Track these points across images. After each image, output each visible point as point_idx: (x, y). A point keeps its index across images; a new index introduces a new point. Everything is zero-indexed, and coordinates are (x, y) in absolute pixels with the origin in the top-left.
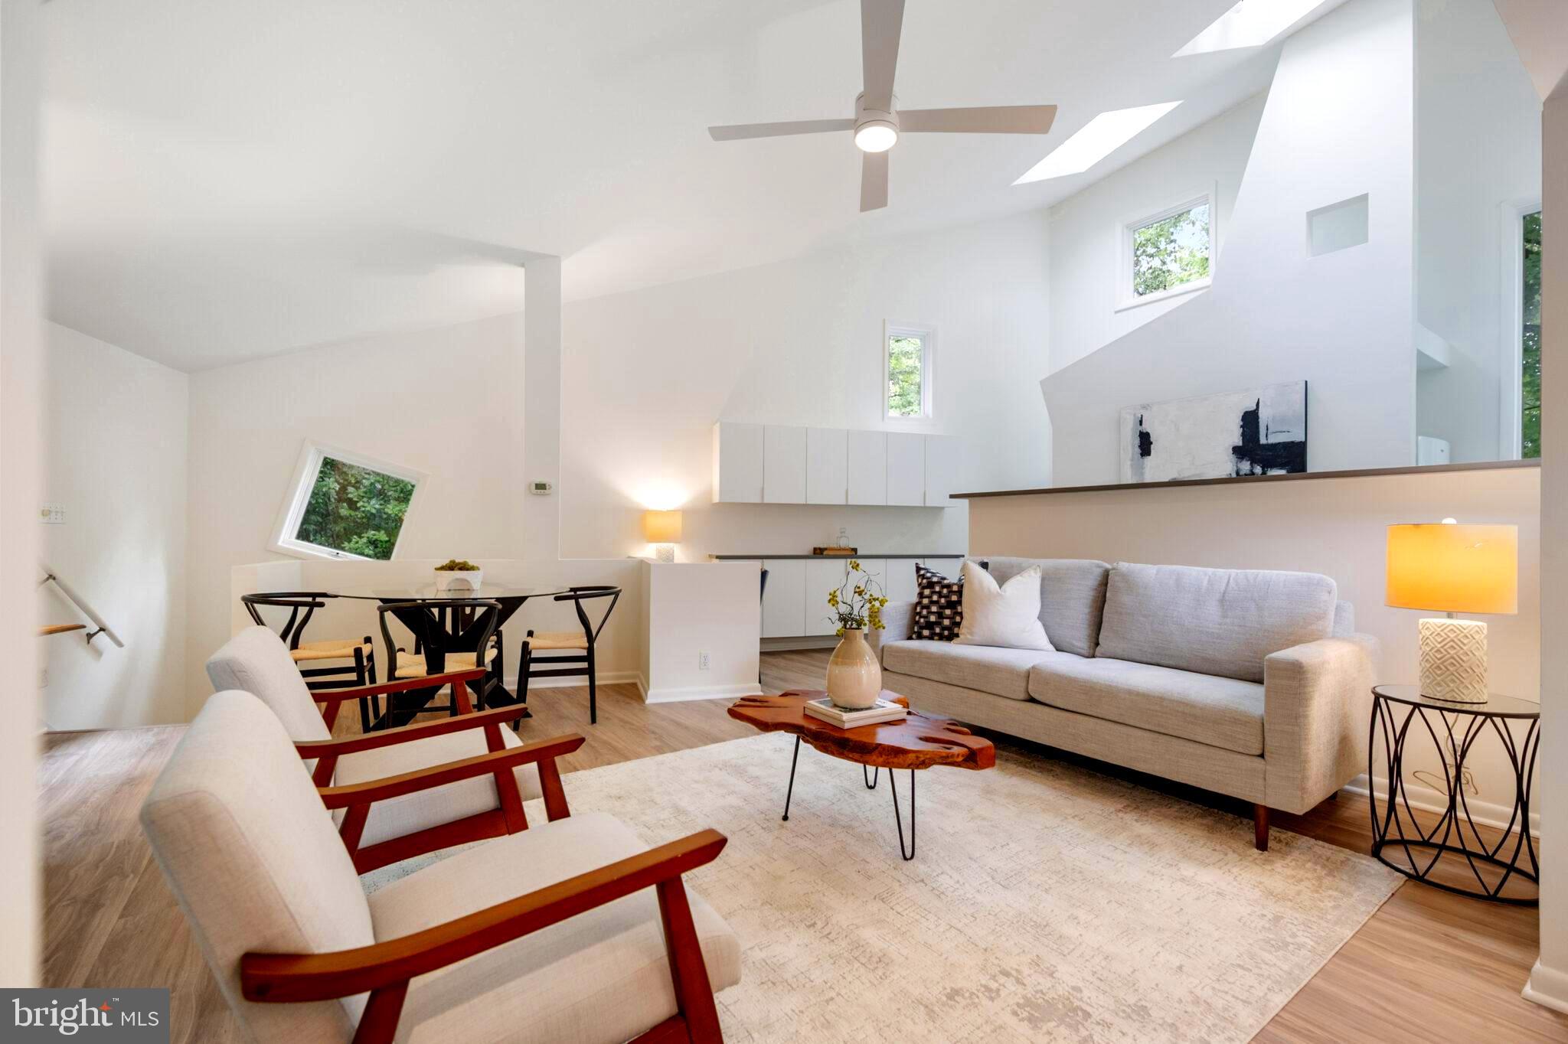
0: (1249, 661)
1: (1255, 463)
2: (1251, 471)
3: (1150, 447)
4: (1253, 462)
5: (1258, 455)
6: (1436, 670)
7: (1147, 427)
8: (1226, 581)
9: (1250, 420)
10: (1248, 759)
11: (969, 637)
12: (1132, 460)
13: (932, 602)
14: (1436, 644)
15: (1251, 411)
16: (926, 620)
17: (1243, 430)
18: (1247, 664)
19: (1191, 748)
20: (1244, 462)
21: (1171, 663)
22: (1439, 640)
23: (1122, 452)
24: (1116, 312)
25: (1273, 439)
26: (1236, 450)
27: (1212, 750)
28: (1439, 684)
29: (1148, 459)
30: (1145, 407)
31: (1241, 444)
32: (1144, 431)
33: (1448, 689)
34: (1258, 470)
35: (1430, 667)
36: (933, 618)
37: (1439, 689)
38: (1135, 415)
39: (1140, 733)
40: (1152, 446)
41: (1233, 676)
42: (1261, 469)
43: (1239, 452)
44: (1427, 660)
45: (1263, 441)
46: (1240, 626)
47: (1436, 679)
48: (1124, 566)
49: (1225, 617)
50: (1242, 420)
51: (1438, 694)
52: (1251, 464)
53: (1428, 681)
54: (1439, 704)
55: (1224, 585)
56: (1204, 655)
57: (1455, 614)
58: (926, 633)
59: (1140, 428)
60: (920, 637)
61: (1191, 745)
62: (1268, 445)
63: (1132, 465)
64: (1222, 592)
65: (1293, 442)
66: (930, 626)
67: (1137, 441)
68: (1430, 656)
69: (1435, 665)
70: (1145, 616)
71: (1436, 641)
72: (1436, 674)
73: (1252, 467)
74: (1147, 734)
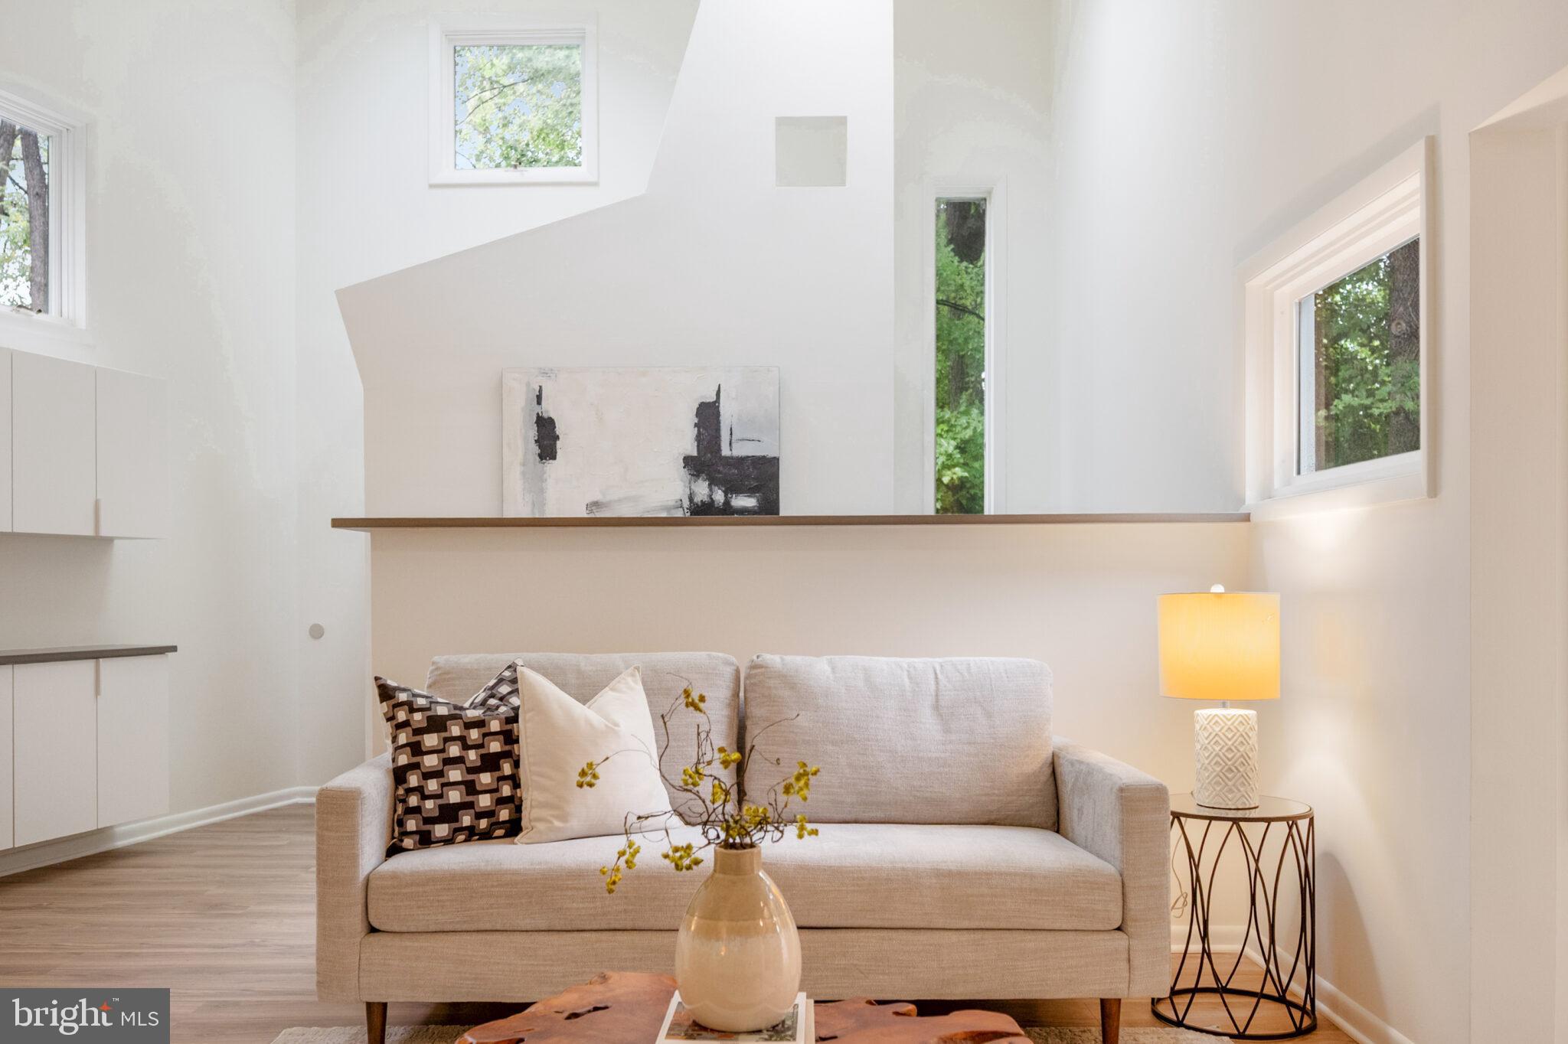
0: (986, 795)
1: (716, 485)
2: (710, 496)
3: (555, 444)
4: (713, 482)
5: (719, 472)
6: (1227, 774)
7: (549, 409)
8: (932, 676)
9: (708, 415)
10: (1107, 936)
11: (557, 823)
12: (524, 464)
13: (449, 762)
14: (1227, 741)
15: (709, 403)
16: (440, 801)
17: (699, 431)
18: (984, 798)
19: (1031, 942)
20: (700, 481)
21: (880, 815)
22: (1230, 736)
23: (505, 449)
24: (432, 186)
25: (741, 450)
26: (688, 461)
27: (1059, 936)
28: (1231, 791)
29: (551, 466)
30: (545, 373)
31: (695, 453)
32: (545, 415)
33: (1239, 795)
34: (719, 496)
35: (1221, 771)
36: (454, 796)
37: (1230, 796)
38: (528, 384)
39: (954, 937)
40: (559, 443)
41: (964, 820)
42: (723, 494)
43: (696, 466)
44: (1217, 763)
45: (725, 451)
46: (970, 743)
47: (1227, 785)
48: (773, 659)
49: (947, 731)
50: (697, 415)
51: (1230, 803)
52: (710, 485)
53: (1218, 789)
54: (1231, 814)
55: (933, 682)
56: (928, 795)
57: (1228, 703)
58: (441, 830)
59: (538, 409)
60: (425, 840)
61: (1029, 936)
62: (732, 458)
63: (523, 474)
64: (934, 694)
65: (764, 457)
66: (449, 813)
67: (533, 433)
68: (1219, 756)
69: (1227, 767)
70: (834, 743)
71: (1227, 737)
72: (1227, 778)
73: (711, 490)
74: (965, 937)
